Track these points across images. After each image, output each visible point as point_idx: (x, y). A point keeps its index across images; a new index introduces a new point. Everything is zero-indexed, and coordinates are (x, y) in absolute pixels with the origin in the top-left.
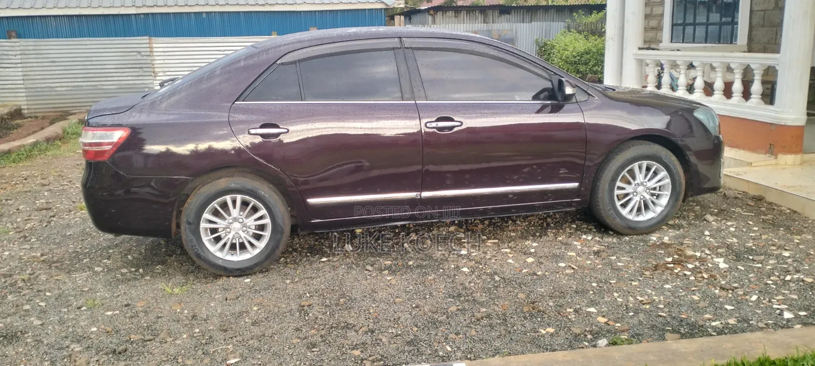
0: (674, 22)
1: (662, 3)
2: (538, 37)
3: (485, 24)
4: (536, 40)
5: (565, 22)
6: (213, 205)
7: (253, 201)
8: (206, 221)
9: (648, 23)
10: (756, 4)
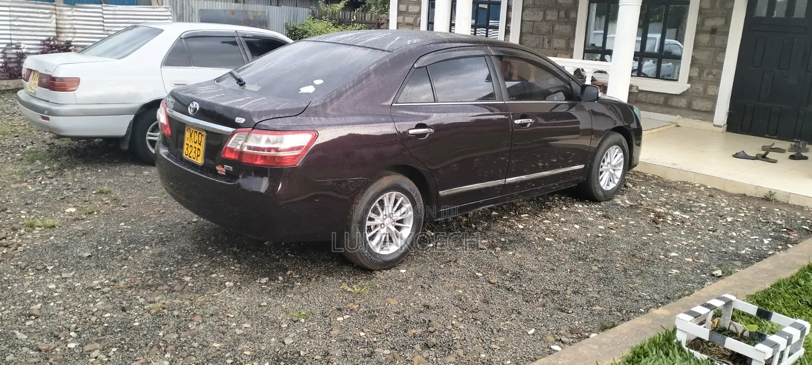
0: (430, 21)
1: (419, 3)
2: (287, 21)
3: (236, 4)
4: (286, 23)
5: (310, 8)
6: (376, 203)
7: (403, 196)
8: (369, 220)
9: (404, 19)
10: (526, 15)
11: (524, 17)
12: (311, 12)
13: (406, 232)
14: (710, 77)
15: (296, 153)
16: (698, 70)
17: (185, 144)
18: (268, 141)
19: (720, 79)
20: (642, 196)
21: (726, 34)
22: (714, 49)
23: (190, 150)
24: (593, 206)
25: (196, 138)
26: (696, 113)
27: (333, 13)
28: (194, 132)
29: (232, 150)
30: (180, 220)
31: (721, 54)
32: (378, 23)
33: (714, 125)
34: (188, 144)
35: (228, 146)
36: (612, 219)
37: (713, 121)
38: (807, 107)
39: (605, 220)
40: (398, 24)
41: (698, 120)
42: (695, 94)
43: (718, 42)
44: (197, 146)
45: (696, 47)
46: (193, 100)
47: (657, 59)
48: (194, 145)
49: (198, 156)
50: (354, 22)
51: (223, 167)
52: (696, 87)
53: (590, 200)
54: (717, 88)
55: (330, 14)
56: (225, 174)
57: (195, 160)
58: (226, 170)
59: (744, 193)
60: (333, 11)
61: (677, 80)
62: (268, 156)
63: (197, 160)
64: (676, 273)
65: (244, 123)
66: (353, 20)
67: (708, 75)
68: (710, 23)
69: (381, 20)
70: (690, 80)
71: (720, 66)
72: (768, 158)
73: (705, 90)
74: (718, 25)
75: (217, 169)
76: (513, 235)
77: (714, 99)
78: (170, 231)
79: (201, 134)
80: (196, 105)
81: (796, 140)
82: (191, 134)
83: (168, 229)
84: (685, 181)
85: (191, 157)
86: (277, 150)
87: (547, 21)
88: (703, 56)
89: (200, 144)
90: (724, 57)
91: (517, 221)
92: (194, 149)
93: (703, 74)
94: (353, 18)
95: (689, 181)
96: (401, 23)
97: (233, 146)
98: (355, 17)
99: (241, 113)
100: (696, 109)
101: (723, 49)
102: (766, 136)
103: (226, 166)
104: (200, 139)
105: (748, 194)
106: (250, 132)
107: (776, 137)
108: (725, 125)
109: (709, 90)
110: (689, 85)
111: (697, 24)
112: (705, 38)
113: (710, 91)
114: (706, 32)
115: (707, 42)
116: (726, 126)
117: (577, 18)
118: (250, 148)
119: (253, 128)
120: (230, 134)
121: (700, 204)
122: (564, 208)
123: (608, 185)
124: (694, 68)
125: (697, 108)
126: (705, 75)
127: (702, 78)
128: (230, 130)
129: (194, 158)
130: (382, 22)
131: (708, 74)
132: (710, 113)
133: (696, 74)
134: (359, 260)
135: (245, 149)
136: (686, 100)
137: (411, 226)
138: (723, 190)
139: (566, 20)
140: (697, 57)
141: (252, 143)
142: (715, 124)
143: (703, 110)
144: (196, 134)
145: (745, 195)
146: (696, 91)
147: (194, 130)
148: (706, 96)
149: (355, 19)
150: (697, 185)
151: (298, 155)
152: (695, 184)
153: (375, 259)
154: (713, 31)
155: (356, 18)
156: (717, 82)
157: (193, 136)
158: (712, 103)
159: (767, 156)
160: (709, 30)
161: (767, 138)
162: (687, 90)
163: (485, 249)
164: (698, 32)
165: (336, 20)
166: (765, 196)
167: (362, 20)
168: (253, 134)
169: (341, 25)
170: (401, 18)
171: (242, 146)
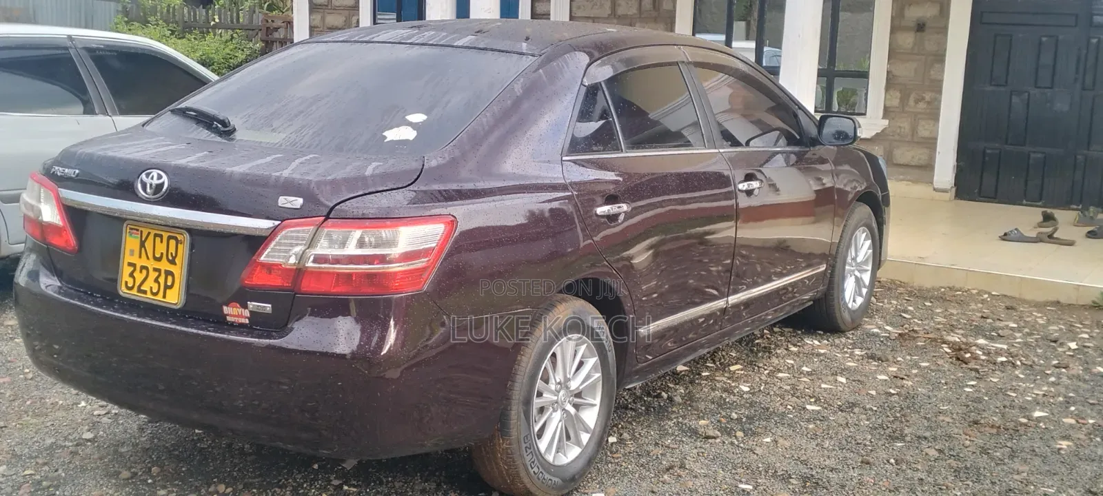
5: (118, 2)
6: (547, 363)
7: (587, 342)
8: (537, 396)
9: (323, 19)
10: (579, 8)
11: (574, 9)
12: (120, 9)
13: (591, 417)
14: (922, 105)
15: (420, 263)
16: (898, 94)
17: (126, 264)
18: (361, 244)
19: (938, 109)
20: (905, 318)
21: (944, 30)
22: (923, 57)
23: (139, 277)
24: (837, 341)
25: (161, 248)
26: (901, 170)
27: (168, 11)
28: (151, 237)
29: (269, 267)
30: (53, 440)
31: (937, 66)
32: (268, 28)
33: (934, 189)
34: (130, 264)
35: (262, 258)
36: (887, 360)
37: (932, 183)
38: (1088, 150)
39: (876, 363)
40: (312, 29)
41: (905, 182)
42: (897, 137)
43: (930, 46)
44: (164, 265)
45: (893, 54)
46: (147, 167)
47: (826, 79)
48: (151, 264)
49: (167, 287)
50: (214, 27)
51: (245, 307)
52: (898, 124)
53: (825, 331)
54: (934, 125)
55: (162, 13)
56: (247, 321)
57: (160, 297)
58: (251, 312)
59: (1056, 299)
60: (169, 5)
61: (865, 114)
62: (356, 273)
63: (164, 297)
64: (1068, 446)
65: (302, 206)
66: (212, 23)
67: (918, 103)
68: (914, 13)
69: (273, 21)
70: (887, 112)
71: (937, 86)
72: (1056, 238)
73: (914, 130)
74: (928, 15)
75: (225, 312)
76: (744, 405)
77: (930, 144)
78: (45, 464)
79: (176, 239)
80: (160, 177)
81: (1075, 207)
82: (142, 244)
83: (40, 461)
84: (951, 286)
85: (145, 292)
86: (382, 259)
87: (619, 16)
88: (906, 70)
89: (173, 262)
90: (943, 71)
91: (729, 378)
92: (153, 275)
93: (908, 100)
94: (214, 20)
95: (957, 286)
96: (317, 27)
97: (276, 260)
98: (216, 17)
99: (290, 188)
100: (902, 163)
101: (940, 58)
102: (1024, 202)
103: (252, 305)
104: (172, 250)
105: (1063, 300)
106: (320, 225)
107: (1040, 204)
108: (952, 187)
109: (920, 128)
110: (886, 122)
111: (892, 17)
112: (907, 40)
113: (924, 131)
114: (906, 29)
115: (910, 46)
116: (954, 189)
117: (675, 11)
118: (318, 259)
119: (327, 217)
120: (267, 234)
121: (1006, 323)
122: (794, 349)
123: (854, 301)
124: (891, 92)
125: (902, 161)
126: (911, 102)
127: (907, 109)
128: (264, 224)
129: (155, 294)
130: (275, 25)
131: (917, 101)
132: (927, 168)
133: (895, 102)
134: (522, 483)
135: (310, 264)
136: (882, 147)
137: (597, 401)
138: (1017, 296)
139: (654, 14)
140: (896, 72)
141: (323, 248)
142: (936, 187)
143: (913, 164)
144: (158, 240)
145: (1058, 302)
146: (898, 131)
147: (153, 232)
148: (916, 140)
149: (217, 20)
150: (974, 292)
151: (424, 269)
152: (969, 290)
153: (550, 477)
154: (920, 27)
155: (220, 19)
156: (934, 116)
157: (149, 245)
158: (926, 151)
159: (1055, 236)
160: (912, 24)
161: (1026, 205)
162: (883, 131)
163: (718, 437)
164: (894, 30)
165: (176, 23)
166: (1094, 302)
167: (232, 22)
168: (326, 230)
169: (190, 33)
170: (318, 17)
171: (301, 257)
